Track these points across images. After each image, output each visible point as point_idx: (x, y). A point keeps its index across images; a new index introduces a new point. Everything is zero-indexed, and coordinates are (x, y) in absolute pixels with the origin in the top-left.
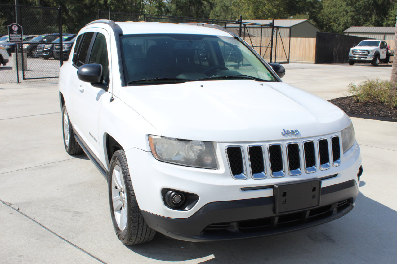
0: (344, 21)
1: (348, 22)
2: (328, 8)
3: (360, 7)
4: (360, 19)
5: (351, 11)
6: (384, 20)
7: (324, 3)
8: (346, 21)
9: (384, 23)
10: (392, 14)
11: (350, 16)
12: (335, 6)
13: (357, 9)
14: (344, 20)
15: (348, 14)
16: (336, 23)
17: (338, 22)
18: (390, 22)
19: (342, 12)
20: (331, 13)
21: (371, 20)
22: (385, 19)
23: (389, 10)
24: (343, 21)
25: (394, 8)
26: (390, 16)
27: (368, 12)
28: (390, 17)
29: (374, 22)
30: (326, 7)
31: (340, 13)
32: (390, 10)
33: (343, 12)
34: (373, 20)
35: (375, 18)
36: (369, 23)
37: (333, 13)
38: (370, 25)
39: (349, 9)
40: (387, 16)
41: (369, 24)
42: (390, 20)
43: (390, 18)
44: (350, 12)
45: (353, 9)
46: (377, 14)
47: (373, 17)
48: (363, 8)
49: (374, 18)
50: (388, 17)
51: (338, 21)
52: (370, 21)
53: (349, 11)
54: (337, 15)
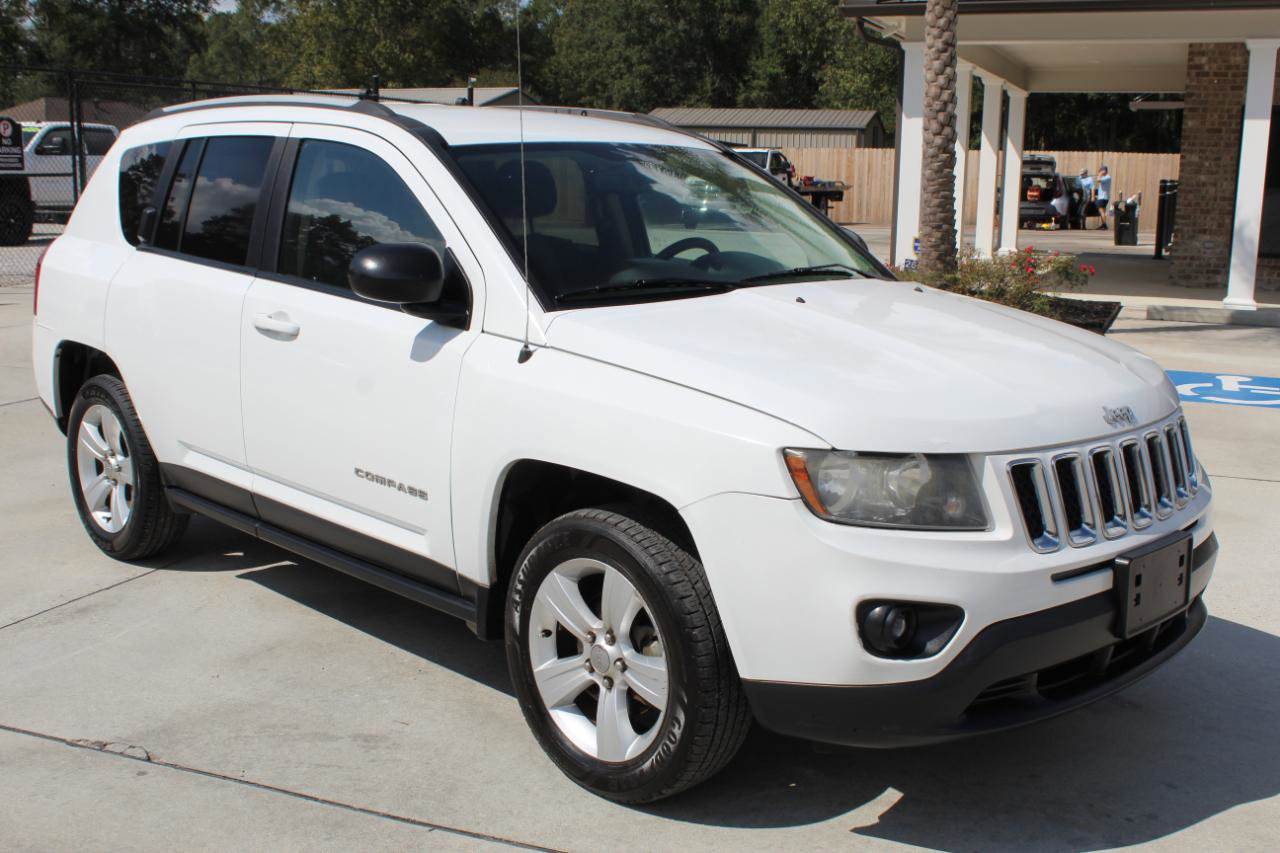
0: (622, 92)
1: (633, 95)
2: (570, 51)
3: (667, 48)
4: (668, 85)
5: (641, 62)
6: (739, 88)
7: (560, 35)
8: (628, 89)
9: (741, 98)
10: (760, 72)
11: (641, 77)
12: (590, 44)
13: (660, 53)
14: (624, 89)
15: (634, 69)
16: (601, 98)
17: (606, 94)
18: (754, 94)
19: (613, 63)
20: (583, 65)
21: (702, 87)
22: (741, 85)
23: (750, 59)
24: (619, 91)
25: (762, 53)
26: (755, 76)
27: (691, 64)
28: (754, 79)
29: (710, 94)
30: (564, 48)
31: (609, 67)
32: (754, 58)
33: (617, 62)
34: (709, 87)
35: (713, 84)
36: (697, 97)
37: (589, 68)
38: (699, 103)
39: (633, 53)
40: (746, 78)
41: (698, 101)
42: (754, 88)
43: (755, 83)
44: (640, 64)
45: (646, 55)
46: (717, 71)
47: (708, 79)
48: (675, 52)
49: (709, 82)
50: (749, 80)
51: (604, 92)
52: (700, 92)
53: (635, 59)
54: (602, 72)
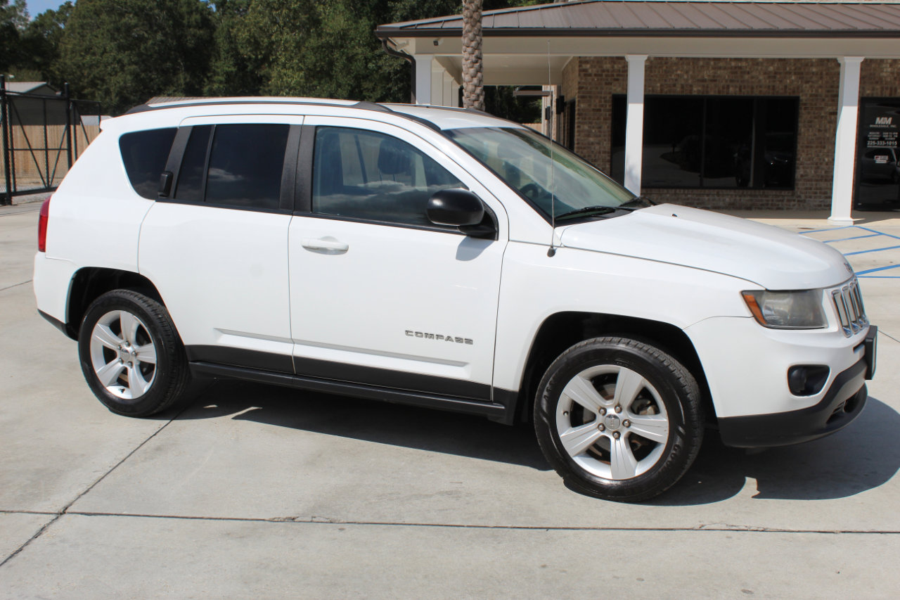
0: (118, 85)
1: (126, 88)
2: (74, 55)
3: (149, 53)
4: (152, 80)
5: (131, 63)
6: (204, 82)
7: (64, 43)
8: (122, 83)
9: (206, 89)
10: (219, 70)
11: (131, 74)
12: (88, 50)
13: (144, 57)
14: (119, 83)
15: (126, 69)
16: (99, 90)
17: (105, 87)
18: (216, 86)
19: (109, 64)
20: (86, 65)
21: (177, 81)
22: (205, 80)
23: (211, 61)
24: (115, 84)
25: (220, 56)
26: (215, 73)
27: (169, 64)
28: (215, 75)
29: (183, 86)
30: (69, 53)
31: (106, 67)
32: (214, 61)
33: (112, 63)
34: (182, 81)
35: (185, 79)
36: (175, 88)
37: (91, 67)
38: (176, 93)
39: (124, 57)
40: (209, 75)
41: (175, 91)
42: (215, 82)
43: (216, 78)
44: (129, 65)
45: (134, 59)
46: (187, 69)
47: (181, 76)
48: (155, 56)
49: (182, 78)
50: (211, 77)
51: (102, 86)
52: (176, 85)
53: (126, 61)
54: (100, 71)
